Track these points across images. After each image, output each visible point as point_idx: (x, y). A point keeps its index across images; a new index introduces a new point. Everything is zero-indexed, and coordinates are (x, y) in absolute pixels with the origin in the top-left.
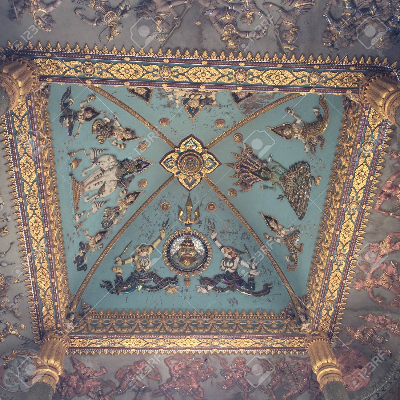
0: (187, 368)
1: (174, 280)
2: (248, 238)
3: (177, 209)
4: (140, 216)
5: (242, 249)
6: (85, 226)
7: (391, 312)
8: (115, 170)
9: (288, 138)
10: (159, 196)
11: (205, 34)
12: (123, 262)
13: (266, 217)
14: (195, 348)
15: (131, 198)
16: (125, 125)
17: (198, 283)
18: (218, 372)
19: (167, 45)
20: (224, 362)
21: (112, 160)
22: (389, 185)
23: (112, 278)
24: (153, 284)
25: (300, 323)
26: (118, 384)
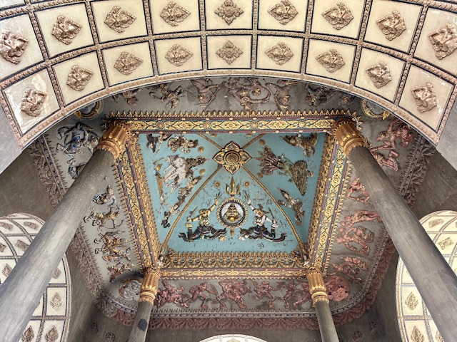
0: (233, 287)
1: (224, 231)
2: (271, 203)
3: (225, 186)
4: (202, 191)
5: (268, 211)
6: (167, 201)
7: (360, 256)
8: (184, 166)
9: (294, 145)
10: (213, 178)
11: (231, 103)
12: (192, 220)
13: (282, 191)
14: (237, 276)
15: (196, 181)
16: (189, 139)
17: (239, 233)
18: (252, 289)
19: (207, 110)
20: (256, 284)
21: (182, 160)
22: (355, 183)
23: (186, 232)
24: (211, 235)
25: (303, 261)
26: (191, 296)
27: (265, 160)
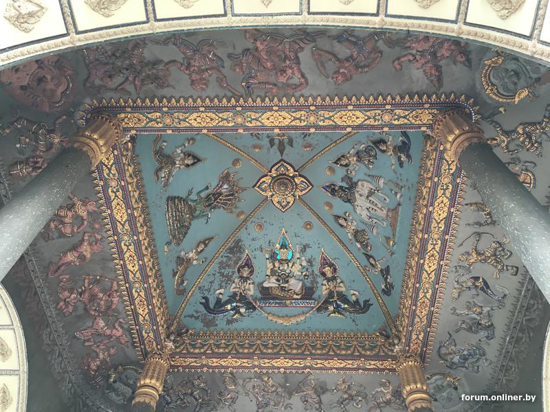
16: (343, 230)
27: (232, 195)
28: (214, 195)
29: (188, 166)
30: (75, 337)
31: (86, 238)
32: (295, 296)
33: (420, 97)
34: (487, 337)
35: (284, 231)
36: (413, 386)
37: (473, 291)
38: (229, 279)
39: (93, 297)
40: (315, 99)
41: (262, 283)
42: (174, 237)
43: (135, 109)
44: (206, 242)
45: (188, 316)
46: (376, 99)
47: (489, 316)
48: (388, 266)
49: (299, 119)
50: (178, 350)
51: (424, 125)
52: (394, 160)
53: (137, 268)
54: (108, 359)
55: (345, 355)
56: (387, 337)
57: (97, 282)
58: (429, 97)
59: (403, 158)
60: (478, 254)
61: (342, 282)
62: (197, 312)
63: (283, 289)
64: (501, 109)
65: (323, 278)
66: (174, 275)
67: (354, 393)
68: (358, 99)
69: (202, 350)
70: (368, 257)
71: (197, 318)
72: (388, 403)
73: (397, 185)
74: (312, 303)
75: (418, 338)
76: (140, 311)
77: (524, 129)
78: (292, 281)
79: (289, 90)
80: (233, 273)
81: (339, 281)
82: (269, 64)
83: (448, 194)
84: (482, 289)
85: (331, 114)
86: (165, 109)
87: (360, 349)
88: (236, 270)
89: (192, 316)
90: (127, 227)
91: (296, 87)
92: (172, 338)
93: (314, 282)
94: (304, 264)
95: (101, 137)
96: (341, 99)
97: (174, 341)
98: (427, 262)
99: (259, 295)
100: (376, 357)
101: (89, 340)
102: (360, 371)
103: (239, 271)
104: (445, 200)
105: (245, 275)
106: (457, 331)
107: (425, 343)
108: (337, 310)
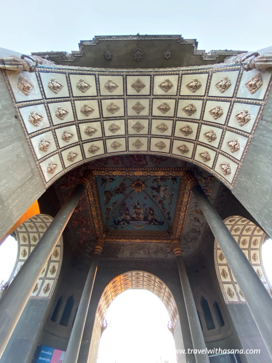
28: (118, 189)
29: (110, 182)
30: (76, 234)
31: (81, 205)
32: (142, 220)
33: (180, 169)
34: (198, 234)
35: (138, 200)
36: (177, 249)
37: (195, 221)
38: (122, 214)
39: (82, 222)
40: (150, 168)
41: (132, 215)
42: (106, 203)
43: (97, 170)
44: (115, 203)
45: (110, 226)
46: (167, 169)
47: (199, 228)
48: (169, 212)
49: (145, 174)
50: (107, 237)
51: (181, 176)
52: (172, 182)
53: (95, 214)
54: (86, 240)
55: (156, 239)
56: (169, 233)
57: (83, 218)
58: (183, 169)
59: (174, 182)
60: (196, 211)
61: (156, 215)
62: (112, 224)
63: (138, 218)
64: (203, 172)
65: (150, 214)
66: (106, 213)
67: (159, 249)
68: (162, 169)
69: (114, 237)
70: (164, 208)
71: (112, 226)
72: (169, 252)
73: (173, 189)
74: (146, 222)
75: (178, 234)
76: (96, 226)
77: (210, 178)
78: (141, 215)
79: (142, 166)
80: (123, 212)
81: (155, 215)
82: (137, 159)
83: (188, 195)
84: (197, 221)
85: (154, 172)
86: (106, 170)
87: (161, 237)
88: (124, 211)
89: (111, 226)
90: (93, 202)
91: (144, 165)
92: (105, 233)
93: (147, 216)
94: (144, 210)
95: (88, 180)
96: (157, 169)
97: (106, 234)
98: (181, 213)
99: (131, 219)
100: (166, 239)
101: (80, 234)
102: (161, 243)
103: (125, 211)
104: (187, 196)
105: (127, 213)
106: (190, 232)
107: (180, 236)
108: (154, 224)
